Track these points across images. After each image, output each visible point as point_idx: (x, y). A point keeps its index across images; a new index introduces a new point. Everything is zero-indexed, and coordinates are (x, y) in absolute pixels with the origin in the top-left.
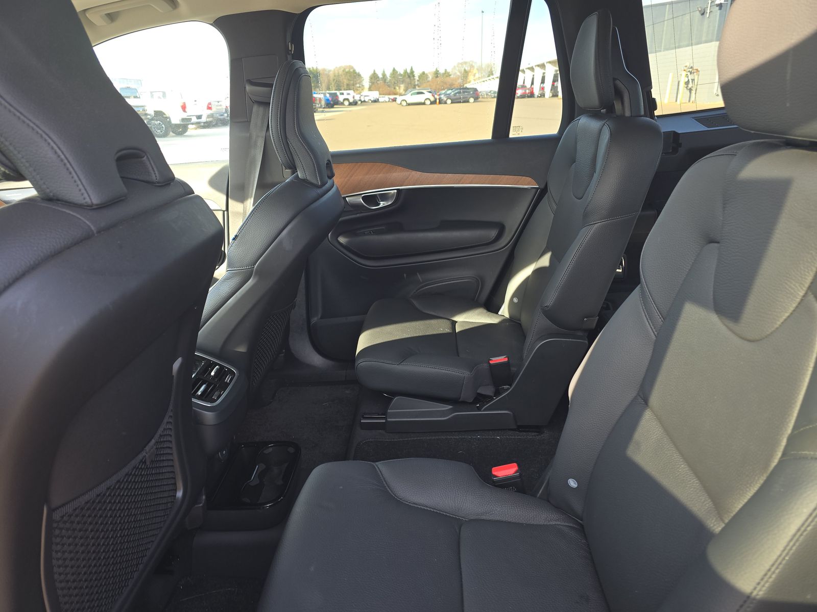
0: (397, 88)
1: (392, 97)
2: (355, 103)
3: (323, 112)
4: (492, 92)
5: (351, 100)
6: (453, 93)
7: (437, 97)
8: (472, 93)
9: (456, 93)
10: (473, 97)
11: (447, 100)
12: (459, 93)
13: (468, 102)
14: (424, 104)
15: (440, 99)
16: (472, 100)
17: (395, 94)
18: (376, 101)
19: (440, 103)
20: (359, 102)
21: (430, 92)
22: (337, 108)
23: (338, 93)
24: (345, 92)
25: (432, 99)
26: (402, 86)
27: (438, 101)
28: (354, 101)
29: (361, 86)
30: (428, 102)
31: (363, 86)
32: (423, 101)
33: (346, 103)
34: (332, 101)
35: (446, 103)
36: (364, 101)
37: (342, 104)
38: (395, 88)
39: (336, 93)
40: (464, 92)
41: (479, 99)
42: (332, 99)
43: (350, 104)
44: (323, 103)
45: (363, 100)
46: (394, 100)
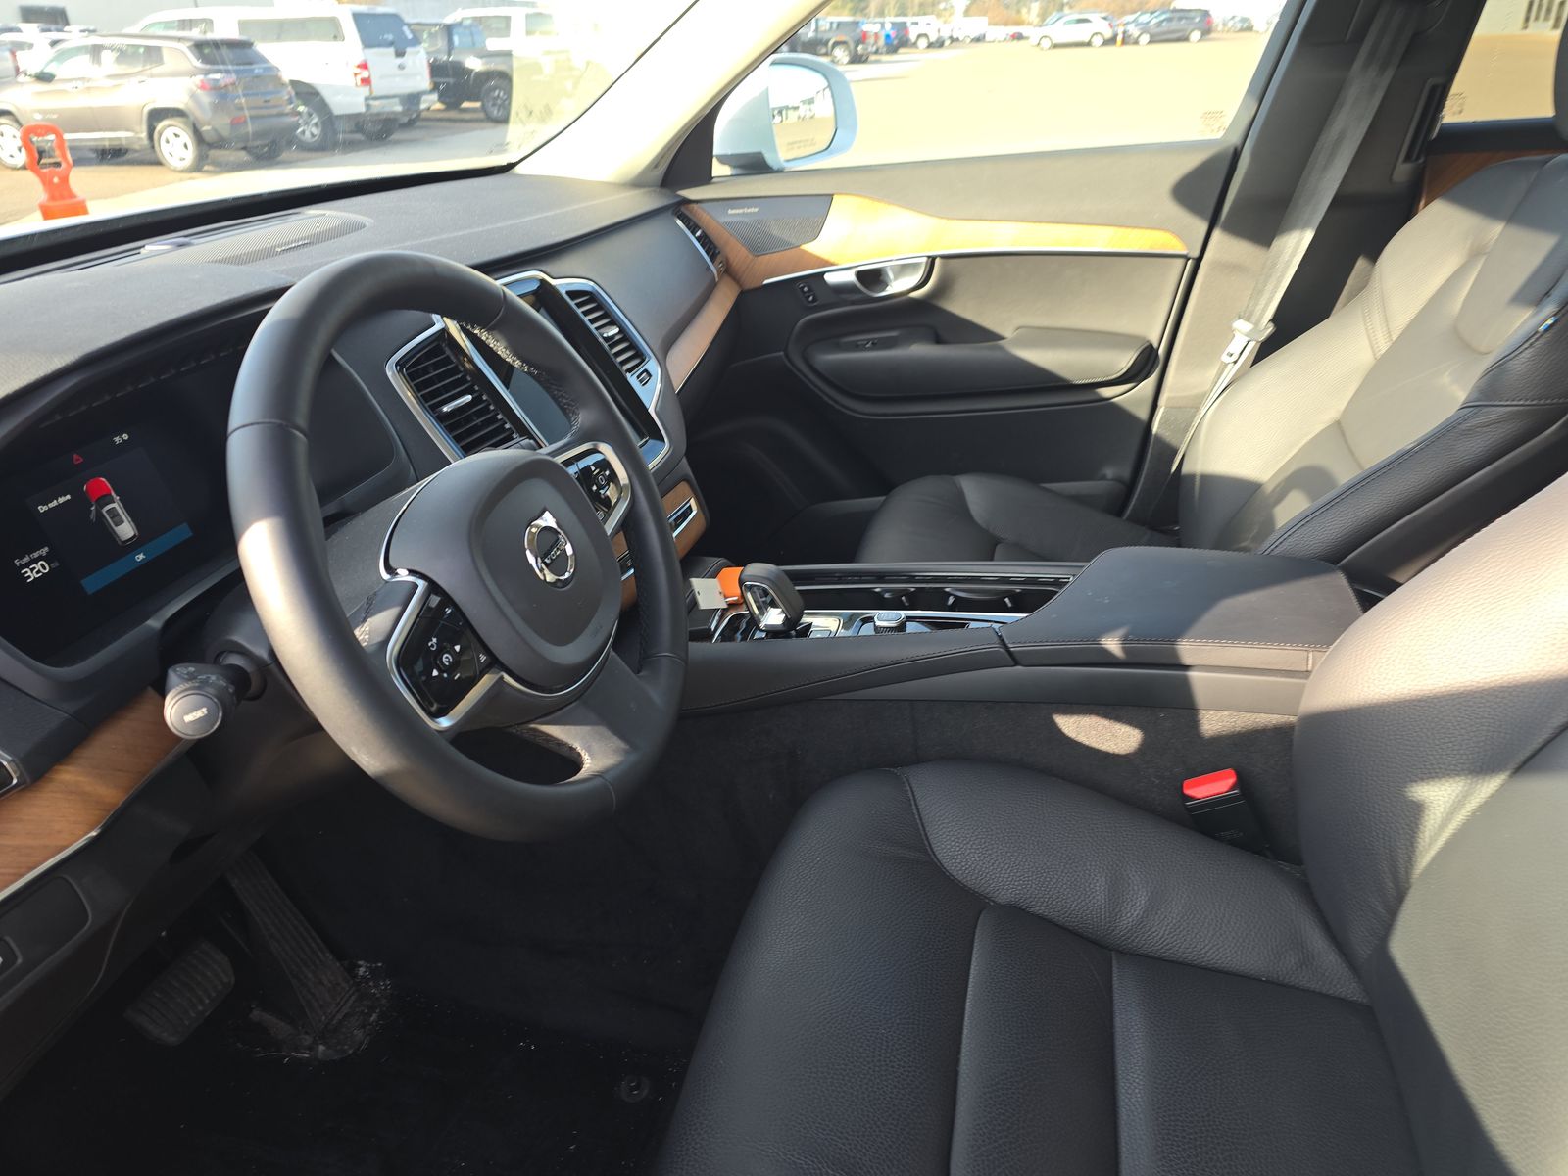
0: (1024, 11)
1: (1013, 30)
2: (939, 44)
3: (877, 61)
4: (1237, 19)
5: (933, 39)
6: (1155, 21)
7: (1120, 30)
8: (1197, 20)
9: (1162, 21)
10: (1199, 29)
11: (1139, 36)
12: (1169, 20)
13: (1185, 39)
14: (1089, 44)
15: (1124, 33)
16: (1196, 35)
17: (1019, 23)
18: (979, 40)
19: (1124, 42)
20: (947, 43)
21: (1105, 18)
22: (903, 54)
23: (909, 20)
24: (921, 19)
25: (1108, 34)
26: (1035, 7)
27: (1119, 38)
28: (938, 39)
29: (948, 6)
30: (1097, 41)
31: (952, 7)
32: (1087, 40)
33: (923, 43)
34: (896, 37)
35: (1136, 42)
36: (958, 40)
37: (915, 45)
38: (1019, 11)
39: (905, 23)
40: (1180, 19)
41: (1213, 35)
42: (897, 36)
43: (930, 46)
44: (882, 42)
45: (955, 37)
46: (1018, 37)
